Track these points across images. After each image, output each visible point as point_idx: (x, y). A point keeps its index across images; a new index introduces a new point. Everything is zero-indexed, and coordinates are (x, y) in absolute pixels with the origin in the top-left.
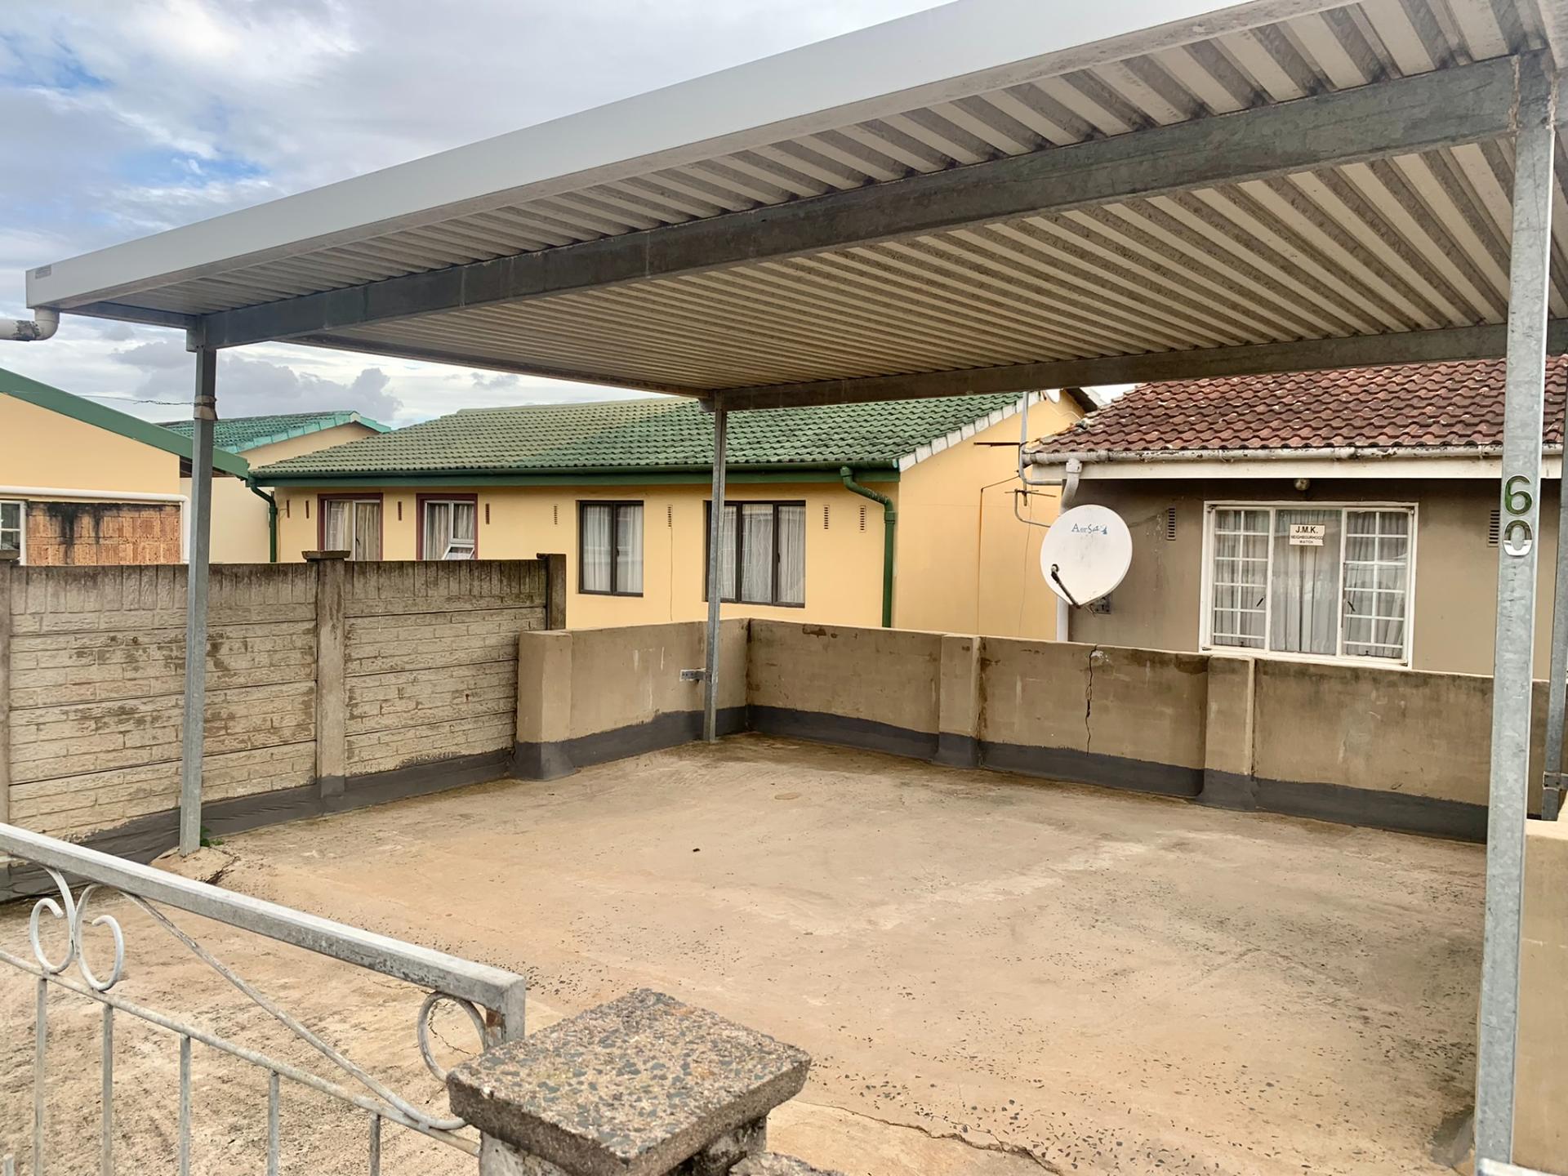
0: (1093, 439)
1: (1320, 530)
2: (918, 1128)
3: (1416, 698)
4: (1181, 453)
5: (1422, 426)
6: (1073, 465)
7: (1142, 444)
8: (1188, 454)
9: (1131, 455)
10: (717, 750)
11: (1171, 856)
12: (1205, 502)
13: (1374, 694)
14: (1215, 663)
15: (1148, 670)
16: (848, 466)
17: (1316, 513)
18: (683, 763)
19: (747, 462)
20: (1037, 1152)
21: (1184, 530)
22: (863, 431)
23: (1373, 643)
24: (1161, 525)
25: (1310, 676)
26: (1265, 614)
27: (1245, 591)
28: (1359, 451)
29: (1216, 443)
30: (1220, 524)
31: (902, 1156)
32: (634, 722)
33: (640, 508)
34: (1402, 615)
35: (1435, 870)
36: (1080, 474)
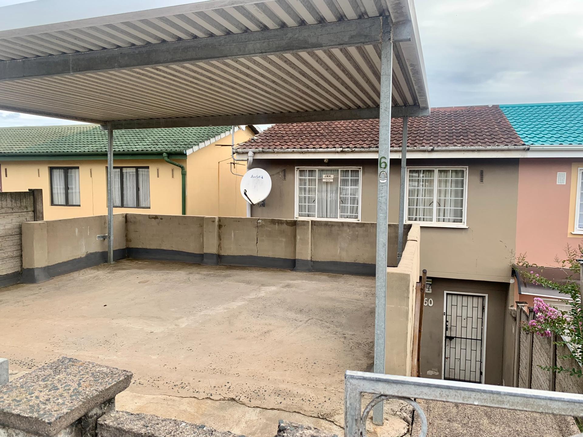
0: (257, 144)
1: (332, 176)
2: (194, 397)
3: (361, 231)
4: (287, 150)
5: (363, 141)
6: (251, 154)
7: (274, 146)
8: (289, 150)
9: (270, 150)
10: (114, 266)
11: (285, 290)
12: (296, 167)
13: (348, 230)
14: (298, 222)
15: (277, 226)
16: (165, 152)
17: (331, 170)
18: (99, 272)
19: (124, 151)
20: (237, 399)
21: (289, 176)
22: (172, 139)
23: (349, 214)
24: (281, 174)
25: (329, 225)
26: (315, 205)
27: (309, 198)
28: (344, 149)
29: (299, 146)
30: (301, 175)
31: (188, 408)
32: (77, 257)
33: (78, 170)
34: (358, 204)
35: (367, 287)
36: (253, 157)
